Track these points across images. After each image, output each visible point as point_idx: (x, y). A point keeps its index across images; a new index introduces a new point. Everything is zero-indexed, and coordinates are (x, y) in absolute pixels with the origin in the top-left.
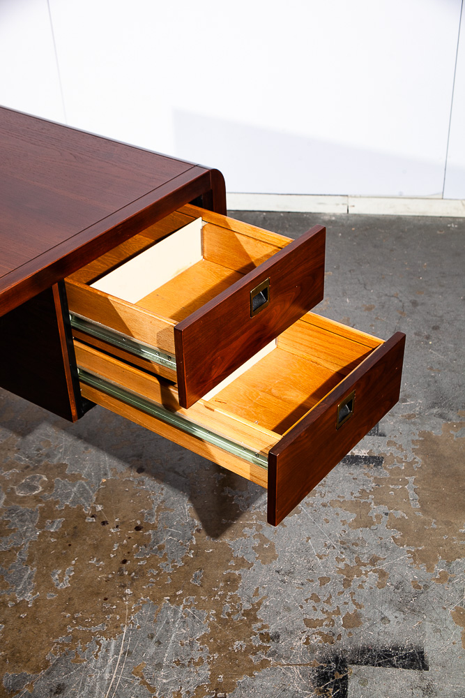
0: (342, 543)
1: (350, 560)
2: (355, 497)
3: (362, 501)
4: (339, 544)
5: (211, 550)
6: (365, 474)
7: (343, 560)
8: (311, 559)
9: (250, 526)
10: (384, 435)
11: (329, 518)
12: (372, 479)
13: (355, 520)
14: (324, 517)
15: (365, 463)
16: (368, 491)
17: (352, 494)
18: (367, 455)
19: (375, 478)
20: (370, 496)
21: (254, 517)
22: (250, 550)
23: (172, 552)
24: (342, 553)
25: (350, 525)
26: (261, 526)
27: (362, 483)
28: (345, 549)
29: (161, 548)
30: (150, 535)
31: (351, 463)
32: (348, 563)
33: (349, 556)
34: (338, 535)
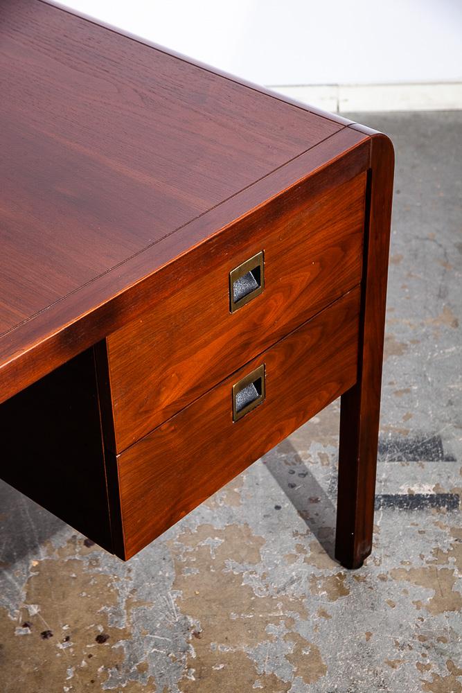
0: (422, 638)
1: (440, 667)
2: (427, 562)
3: (440, 567)
4: (417, 640)
5: (221, 666)
6: (436, 524)
7: (428, 667)
8: (378, 669)
9: (276, 621)
10: (453, 460)
11: (394, 599)
12: (447, 530)
13: (435, 600)
14: (385, 598)
15: (433, 506)
16: (445, 551)
17: (422, 557)
18: (432, 492)
19: (452, 529)
20: (450, 559)
21: (280, 605)
22: (282, 661)
23: (162, 675)
24: (424, 655)
25: (428, 609)
26: (292, 620)
27: (433, 538)
28: (427, 648)
29: (142, 669)
30: (121, 648)
31: (412, 508)
32: (437, 671)
33: (436, 659)
34: (413, 627)
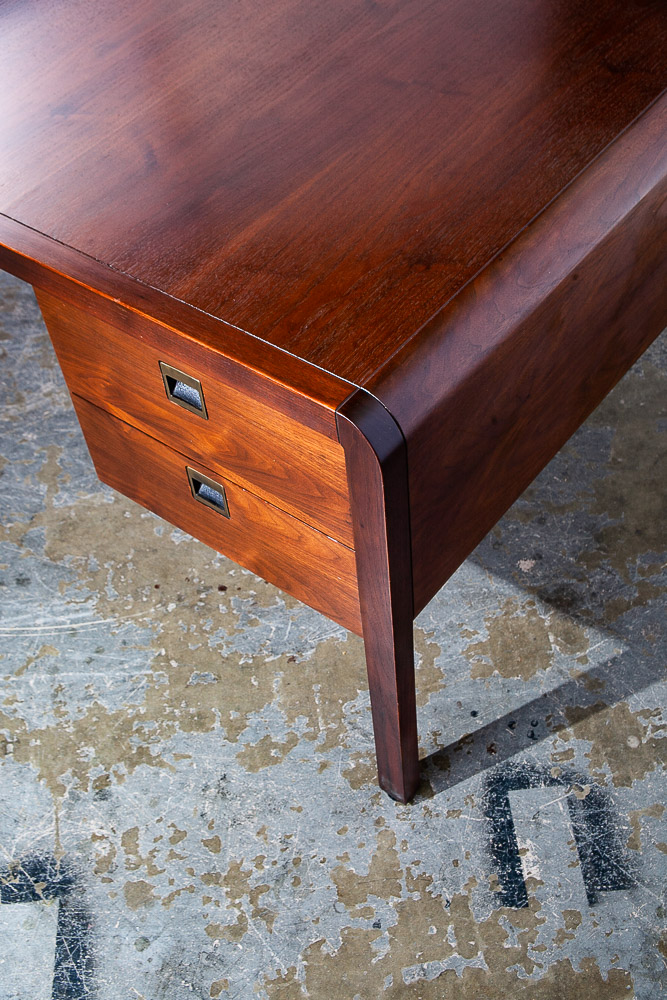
0: (297, 862)
1: (261, 878)
2: (408, 869)
3: (402, 882)
4: (294, 856)
5: (256, 683)
6: (473, 880)
7: (259, 866)
8: (255, 819)
9: (313, 723)
10: (591, 903)
11: (350, 834)
12: (464, 892)
13: (351, 876)
14: (350, 826)
15: (502, 877)
16: (428, 889)
17: (417, 863)
18: (526, 877)
19: (466, 898)
20: (416, 893)
21: (333, 726)
22: (263, 734)
23: (245, 638)
24: (275, 863)
25: (339, 869)
26: (314, 738)
27: (447, 876)
28: (284, 867)
29: (252, 623)
30: (276, 603)
31: (497, 853)
32: (255, 875)
33: (270, 875)
34: (312, 853)
